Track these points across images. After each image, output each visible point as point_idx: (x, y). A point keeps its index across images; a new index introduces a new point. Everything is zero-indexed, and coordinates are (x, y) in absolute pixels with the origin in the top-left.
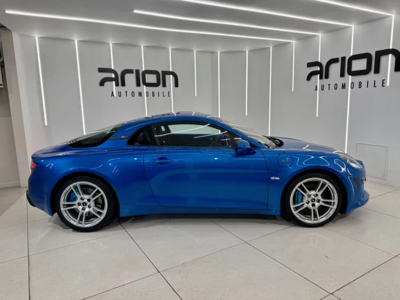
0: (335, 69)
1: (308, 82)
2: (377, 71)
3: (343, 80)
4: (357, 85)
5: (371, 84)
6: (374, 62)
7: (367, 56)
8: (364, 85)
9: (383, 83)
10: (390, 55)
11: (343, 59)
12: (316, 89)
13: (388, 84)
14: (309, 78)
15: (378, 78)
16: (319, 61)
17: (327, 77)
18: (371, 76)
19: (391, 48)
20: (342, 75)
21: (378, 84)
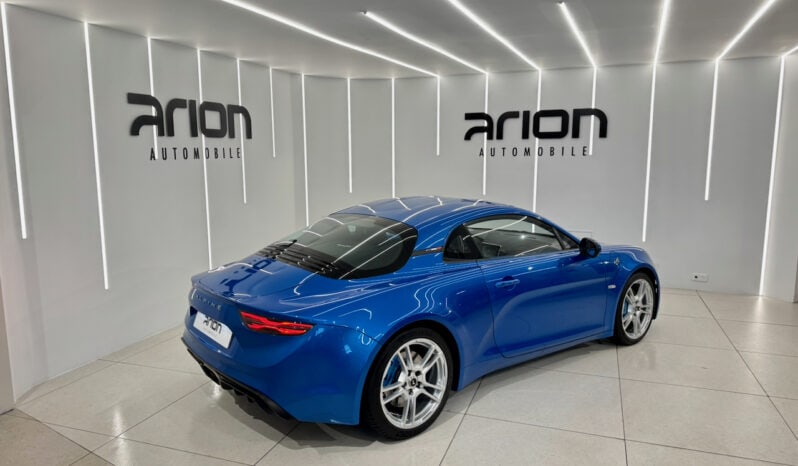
0: (513, 127)
1: (468, 142)
2: (576, 135)
3: (526, 144)
4: (547, 151)
5: (568, 151)
6: (571, 123)
7: (562, 114)
8: (558, 151)
9: (584, 151)
10: (593, 116)
11: (526, 114)
12: (482, 154)
13: (591, 153)
14: (468, 137)
15: (578, 144)
16: (486, 112)
17: (500, 136)
18: (568, 141)
19: (593, 107)
20: (525, 135)
21: (578, 151)
